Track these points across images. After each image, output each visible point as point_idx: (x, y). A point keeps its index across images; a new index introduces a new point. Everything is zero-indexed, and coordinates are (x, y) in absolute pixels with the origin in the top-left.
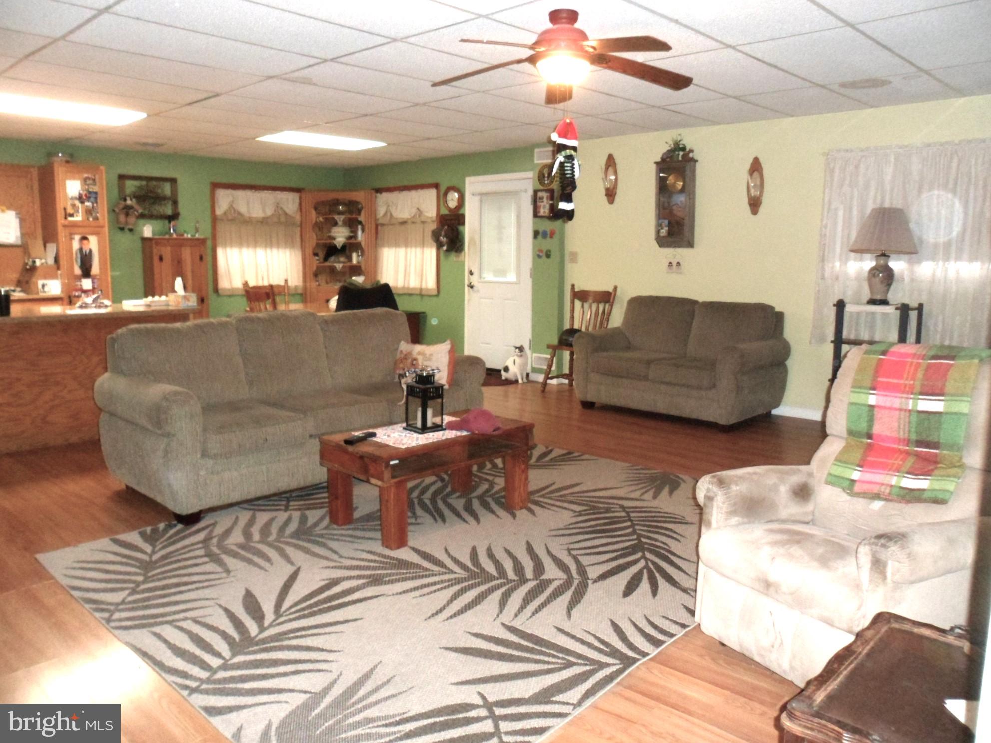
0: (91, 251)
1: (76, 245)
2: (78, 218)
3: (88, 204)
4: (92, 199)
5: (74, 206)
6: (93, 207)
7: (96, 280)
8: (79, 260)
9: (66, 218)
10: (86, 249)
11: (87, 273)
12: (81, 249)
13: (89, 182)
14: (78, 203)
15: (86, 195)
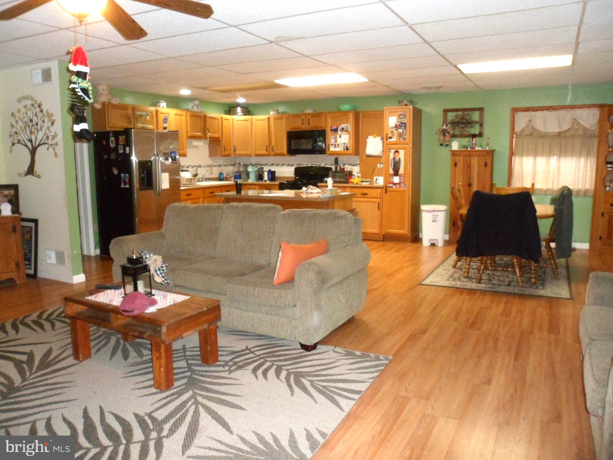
0: (400, 159)
1: (392, 156)
2: (394, 139)
3: (400, 130)
4: (403, 127)
5: (392, 132)
6: (403, 132)
7: (402, 178)
8: (393, 165)
9: (387, 140)
10: (397, 159)
11: (396, 173)
12: (394, 158)
13: (401, 117)
14: (394, 130)
15: (399, 125)
